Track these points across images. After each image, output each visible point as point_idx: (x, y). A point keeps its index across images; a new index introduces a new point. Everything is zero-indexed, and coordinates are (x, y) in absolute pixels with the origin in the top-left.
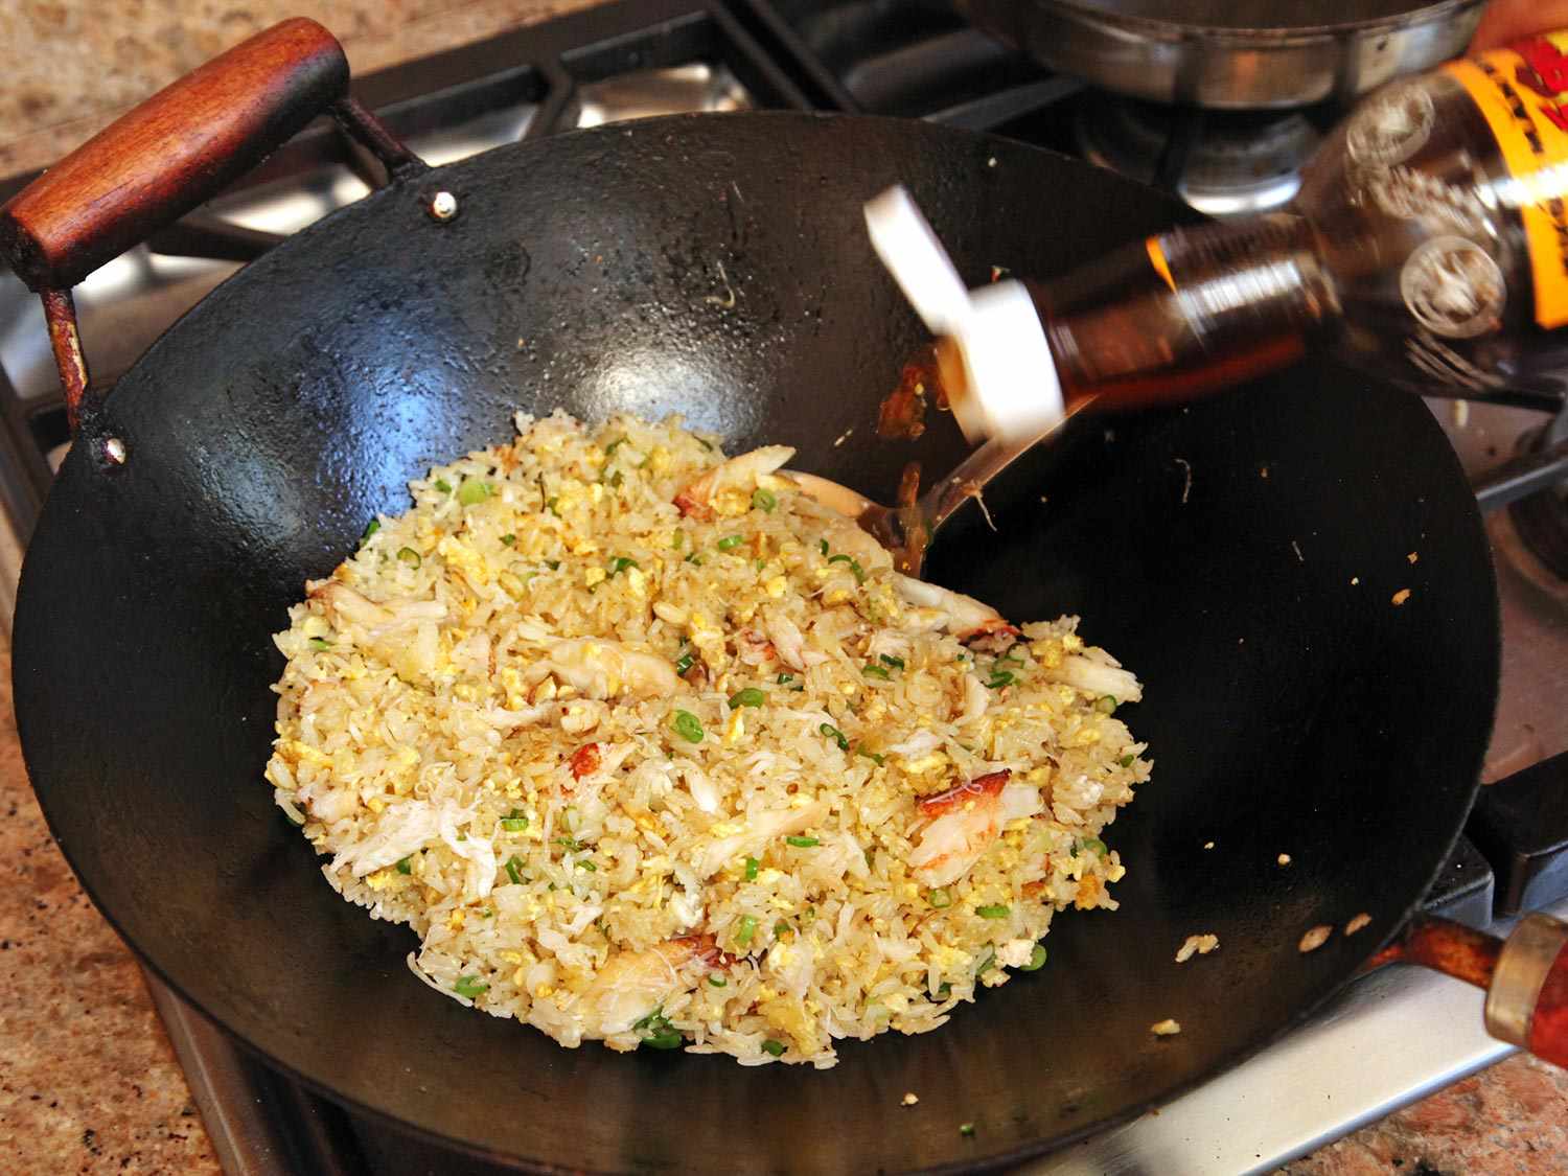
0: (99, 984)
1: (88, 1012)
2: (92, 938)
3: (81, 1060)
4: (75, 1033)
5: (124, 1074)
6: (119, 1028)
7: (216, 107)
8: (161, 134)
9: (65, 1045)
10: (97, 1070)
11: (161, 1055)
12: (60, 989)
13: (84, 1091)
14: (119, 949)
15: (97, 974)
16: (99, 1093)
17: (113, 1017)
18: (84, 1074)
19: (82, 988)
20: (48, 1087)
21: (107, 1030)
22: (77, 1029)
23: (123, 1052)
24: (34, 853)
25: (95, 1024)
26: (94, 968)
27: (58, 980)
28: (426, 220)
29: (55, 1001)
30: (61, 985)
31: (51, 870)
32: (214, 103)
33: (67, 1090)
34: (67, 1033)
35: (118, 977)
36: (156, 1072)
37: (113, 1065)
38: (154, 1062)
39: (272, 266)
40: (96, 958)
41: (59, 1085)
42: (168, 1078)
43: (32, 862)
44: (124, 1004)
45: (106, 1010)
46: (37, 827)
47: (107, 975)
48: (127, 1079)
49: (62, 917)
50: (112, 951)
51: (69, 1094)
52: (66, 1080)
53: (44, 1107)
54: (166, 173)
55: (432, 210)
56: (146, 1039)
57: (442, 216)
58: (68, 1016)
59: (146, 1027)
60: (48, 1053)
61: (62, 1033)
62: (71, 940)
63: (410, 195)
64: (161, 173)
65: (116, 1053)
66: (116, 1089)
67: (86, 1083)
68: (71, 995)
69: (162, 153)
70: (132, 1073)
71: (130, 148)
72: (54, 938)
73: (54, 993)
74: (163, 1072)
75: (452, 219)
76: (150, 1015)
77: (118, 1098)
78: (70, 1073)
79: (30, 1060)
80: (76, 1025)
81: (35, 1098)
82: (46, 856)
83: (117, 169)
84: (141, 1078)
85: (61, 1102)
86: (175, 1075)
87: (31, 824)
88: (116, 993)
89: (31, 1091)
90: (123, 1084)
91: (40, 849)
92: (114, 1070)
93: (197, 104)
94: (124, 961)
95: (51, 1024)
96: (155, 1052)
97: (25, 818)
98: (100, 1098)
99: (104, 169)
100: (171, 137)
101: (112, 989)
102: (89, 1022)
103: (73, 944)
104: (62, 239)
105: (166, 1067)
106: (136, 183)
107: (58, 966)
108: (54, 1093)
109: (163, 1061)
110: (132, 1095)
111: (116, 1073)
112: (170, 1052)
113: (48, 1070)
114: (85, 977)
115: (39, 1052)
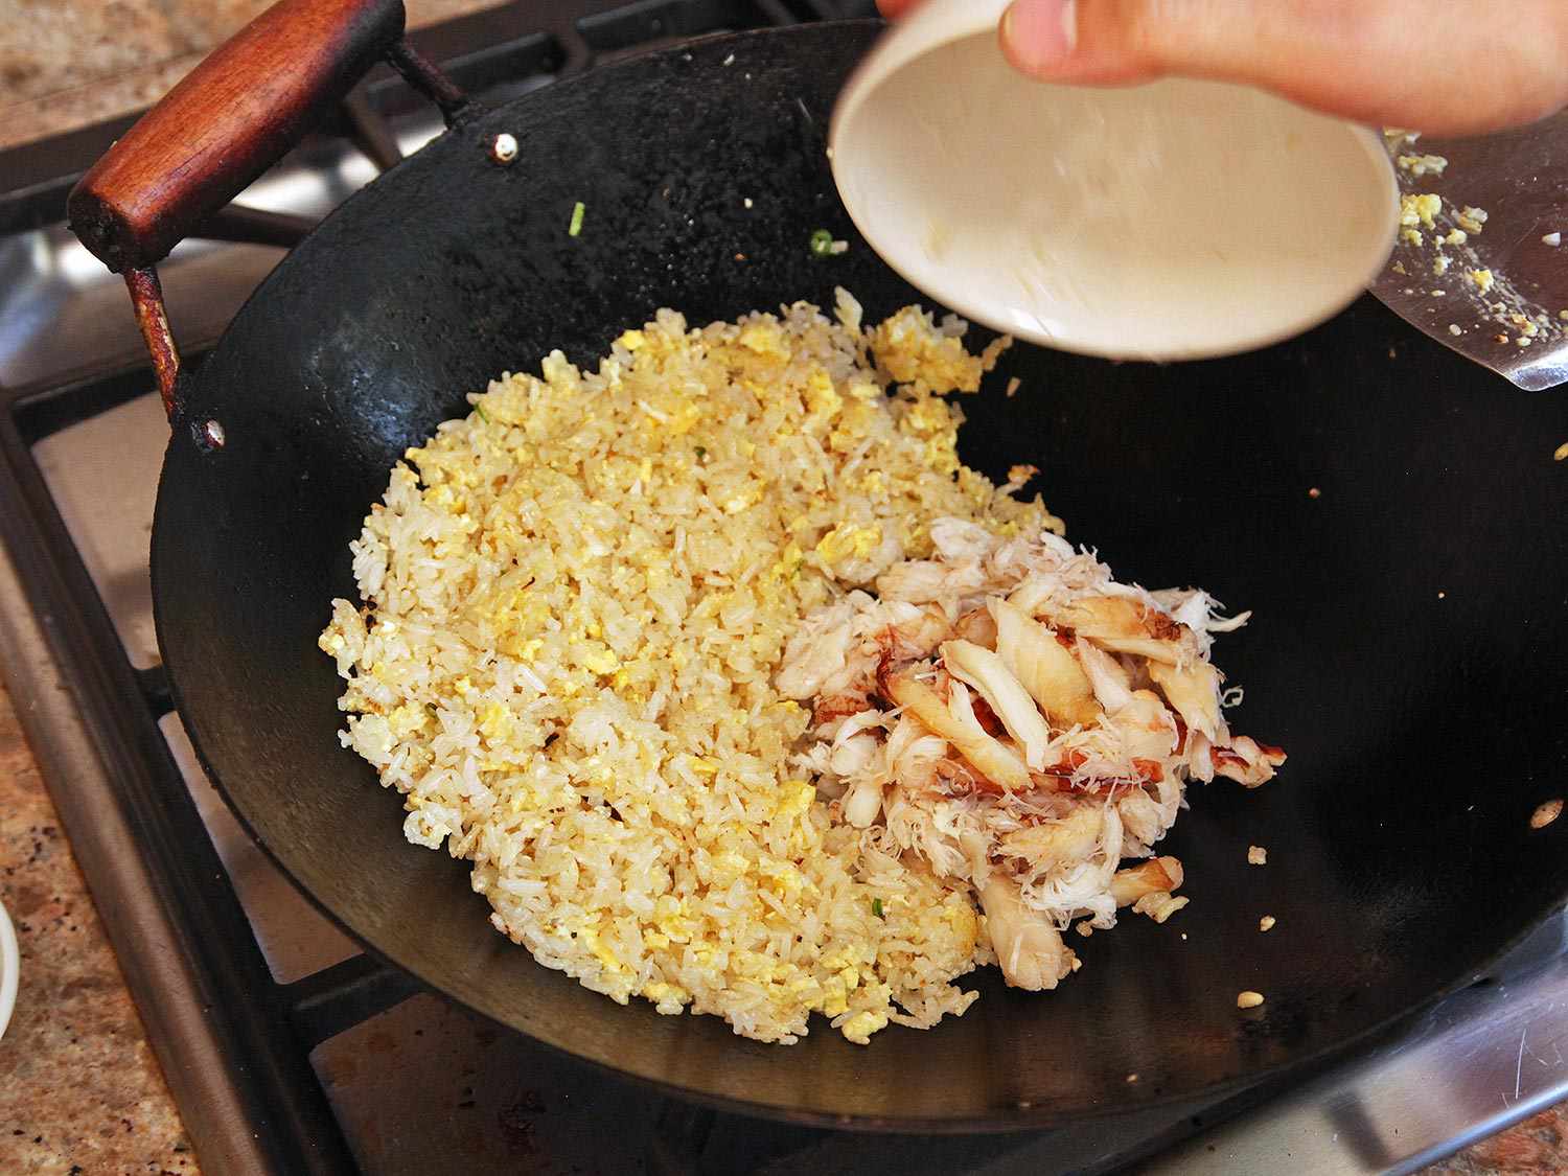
0: (87, 1011)
1: (74, 1041)
2: (79, 962)
3: (67, 1092)
4: (61, 1064)
5: (113, 1107)
6: (107, 1058)
7: (284, 61)
8: (232, 94)
9: (50, 1076)
10: (84, 1103)
11: (153, 1087)
12: (45, 1016)
13: (70, 1125)
14: (108, 974)
15: (85, 1000)
16: (86, 1128)
17: (101, 1046)
18: (70, 1107)
19: (69, 1015)
20: (32, 1121)
21: (95, 1060)
22: (64, 1059)
23: (112, 1084)
24: (17, 872)
25: (83, 1053)
26: (83, 995)
27: (42, 1007)
28: (489, 165)
29: (40, 1030)
30: (45, 1012)
31: (36, 890)
32: (279, 57)
33: (52, 1124)
34: (54, 1063)
35: (107, 1004)
36: (147, 1105)
37: (101, 1097)
38: (144, 1094)
39: (341, 226)
40: (82, 983)
41: (43, 1119)
42: (160, 1113)
43: (15, 882)
44: (113, 1032)
45: (94, 1038)
46: (21, 844)
47: (96, 1002)
48: (117, 1113)
49: (45, 941)
50: (100, 976)
51: (54, 1128)
52: (51, 1114)
53: (26, 1142)
54: (243, 134)
55: (495, 154)
56: (139, 1069)
57: (505, 159)
58: (53, 1046)
59: (137, 1057)
60: (31, 1085)
61: (47, 1063)
62: (56, 964)
63: (471, 139)
64: (238, 134)
65: (105, 1086)
66: (105, 1123)
67: (72, 1116)
68: (57, 1023)
69: (237, 114)
70: (121, 1107)
71: (203, 110)
72: (38, 963)
73: (38, 1020)
74: (155, 1106)
75: (514, 162)
76: (141, 1044)
77: (107, 1133)
78: (56, 1106)
79: (13, 1092)
80: (63, 1055)
81: (18, 1133)
82: (30, 875)
83: (194, 134)
84: (132, 1112)
85: (46, 1138)
86: (167, 1109)
87: (14, 841)
88: (105, 1020)
89: (14, 1125)
90: (112, 1118)
91: (24, 868)
92: (102, 1103)
93: (265, 60)
94: (114, 986)
95: (36, 1053)
96: (146, 1084)
97: (9, 834)
98: (88, 1133)
99: (181, 134)
100: (243, 96)
101: (102, 1016)
102: (76, 1051)
103: (58, 969)
104: (148, 212)
105: (157, 1099)
106: (214, 147)
107: (43, 992)
108: (38, 1128)
109: (155, 1093)
110: (122, 1129)
111: (104, 1106)
112: (161, 1083)
113: (32, 1103)
114: (71, 1004)
115: (22, 1084)
